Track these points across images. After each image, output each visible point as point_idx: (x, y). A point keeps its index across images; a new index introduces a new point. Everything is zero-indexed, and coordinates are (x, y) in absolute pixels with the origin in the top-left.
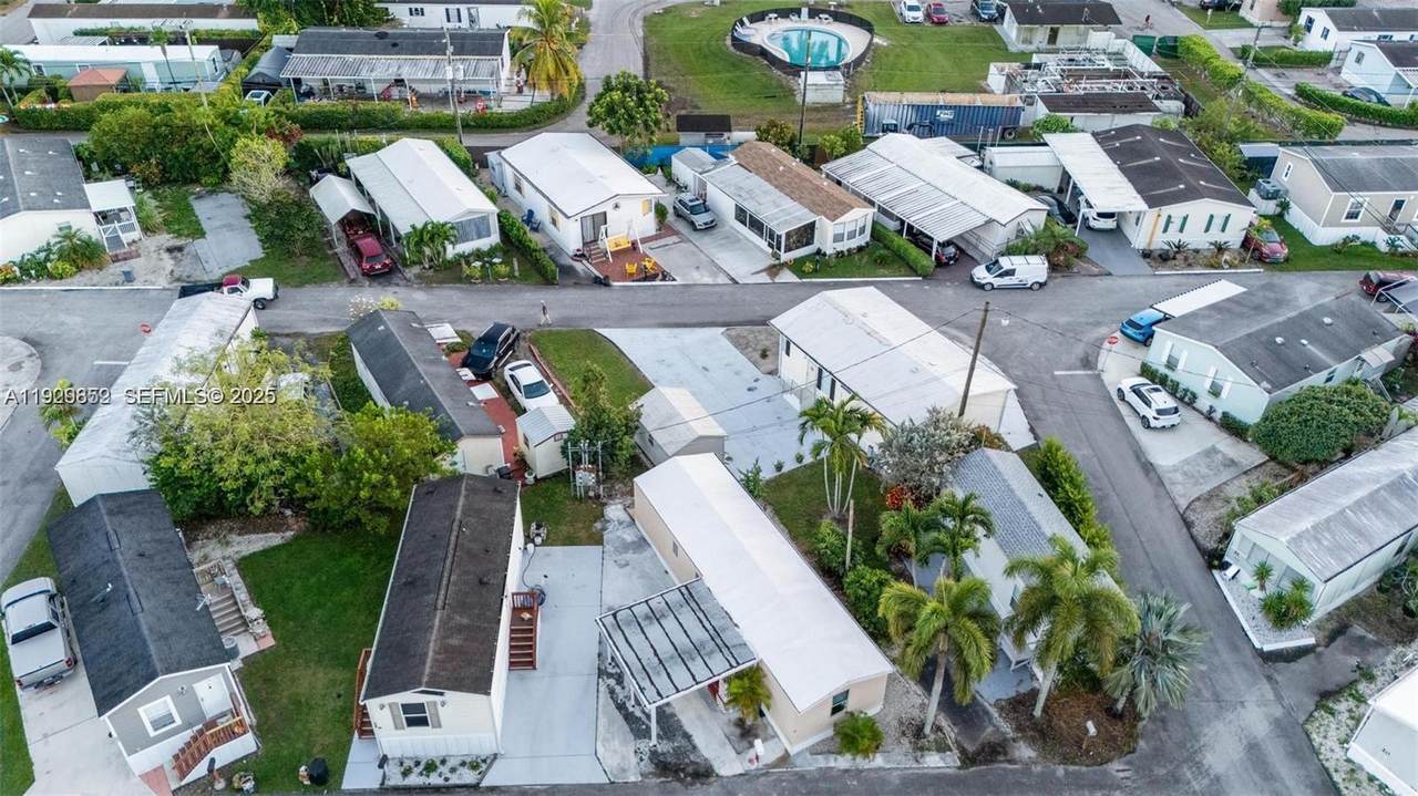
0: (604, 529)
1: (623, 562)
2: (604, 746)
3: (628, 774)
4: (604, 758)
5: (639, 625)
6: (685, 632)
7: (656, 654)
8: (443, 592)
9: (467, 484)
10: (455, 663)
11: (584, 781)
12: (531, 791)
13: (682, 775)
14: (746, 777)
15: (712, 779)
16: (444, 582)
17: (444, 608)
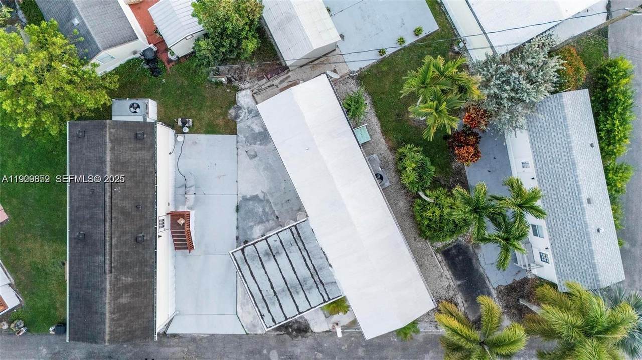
0: (237, 116)
1: (253, 153)
2: (242, 309)
3: (258, 329)
4: (242, 317)
5: (261, 260)
6: (293, 269)
7: (272, 287)
8: (108, 257)
9: (111, 133)
10: (127, 319)
11: (230, 333)
12: (198, 338)
13: (290, 330)
14: (330, 333)
15: (309, 334)
16: (108, 247)
17: (111, 272)
